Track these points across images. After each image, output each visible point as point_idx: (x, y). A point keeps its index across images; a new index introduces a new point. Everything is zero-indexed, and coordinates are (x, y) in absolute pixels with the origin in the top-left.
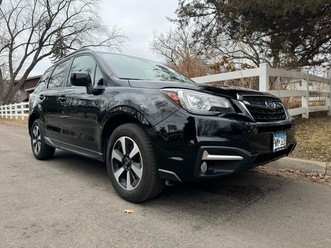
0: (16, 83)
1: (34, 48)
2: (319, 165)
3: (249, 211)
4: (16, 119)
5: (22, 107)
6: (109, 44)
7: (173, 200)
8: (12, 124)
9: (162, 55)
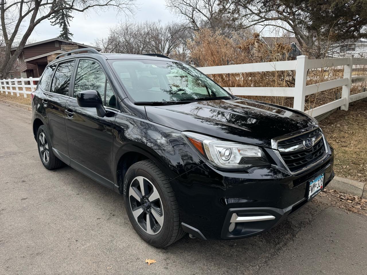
0: (13, 52)
1: (30, 8)
2: (356, 186)
3: (278, 261)
4: (18, 96)
5: (23, 83)
6: (118, 3)
7: (196, 242)
8: (14, 103)
9: (181, 14)
